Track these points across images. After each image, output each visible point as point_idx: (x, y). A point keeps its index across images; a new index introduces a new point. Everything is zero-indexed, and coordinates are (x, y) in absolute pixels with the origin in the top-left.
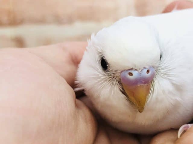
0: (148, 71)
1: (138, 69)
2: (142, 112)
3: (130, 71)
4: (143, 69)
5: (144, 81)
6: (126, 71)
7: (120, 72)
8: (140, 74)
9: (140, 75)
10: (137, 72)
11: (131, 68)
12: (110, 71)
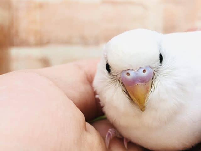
0: (144, 71)
1: (134, 69)
2: (144, 111)
3: (128, 72)
4: (138, 69)
5: (141, 80)
6: (124, 72)
7: (120, 74)
8: (137, 73)
9: (137, 75)
10: (133, 72)
11: (129, 68)
12: (112, 73)
